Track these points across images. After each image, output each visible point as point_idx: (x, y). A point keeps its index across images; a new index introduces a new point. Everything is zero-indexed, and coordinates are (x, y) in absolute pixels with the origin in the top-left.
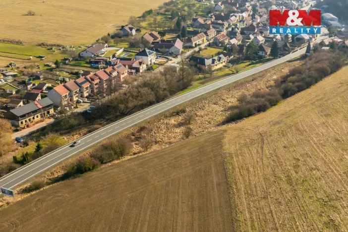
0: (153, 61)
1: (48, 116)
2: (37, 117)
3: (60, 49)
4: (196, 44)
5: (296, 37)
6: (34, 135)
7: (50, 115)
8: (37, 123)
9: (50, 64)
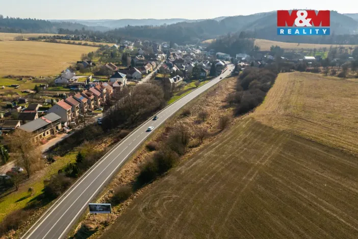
0: (126, 82)
1: (58, 131)
2: (47, 133)
3: (30, 79)
4: (149, 71)
5: (216, 65)
6: (55, 150)
7: (59, 130)
8: (49, 139)
9: (28, 90)
